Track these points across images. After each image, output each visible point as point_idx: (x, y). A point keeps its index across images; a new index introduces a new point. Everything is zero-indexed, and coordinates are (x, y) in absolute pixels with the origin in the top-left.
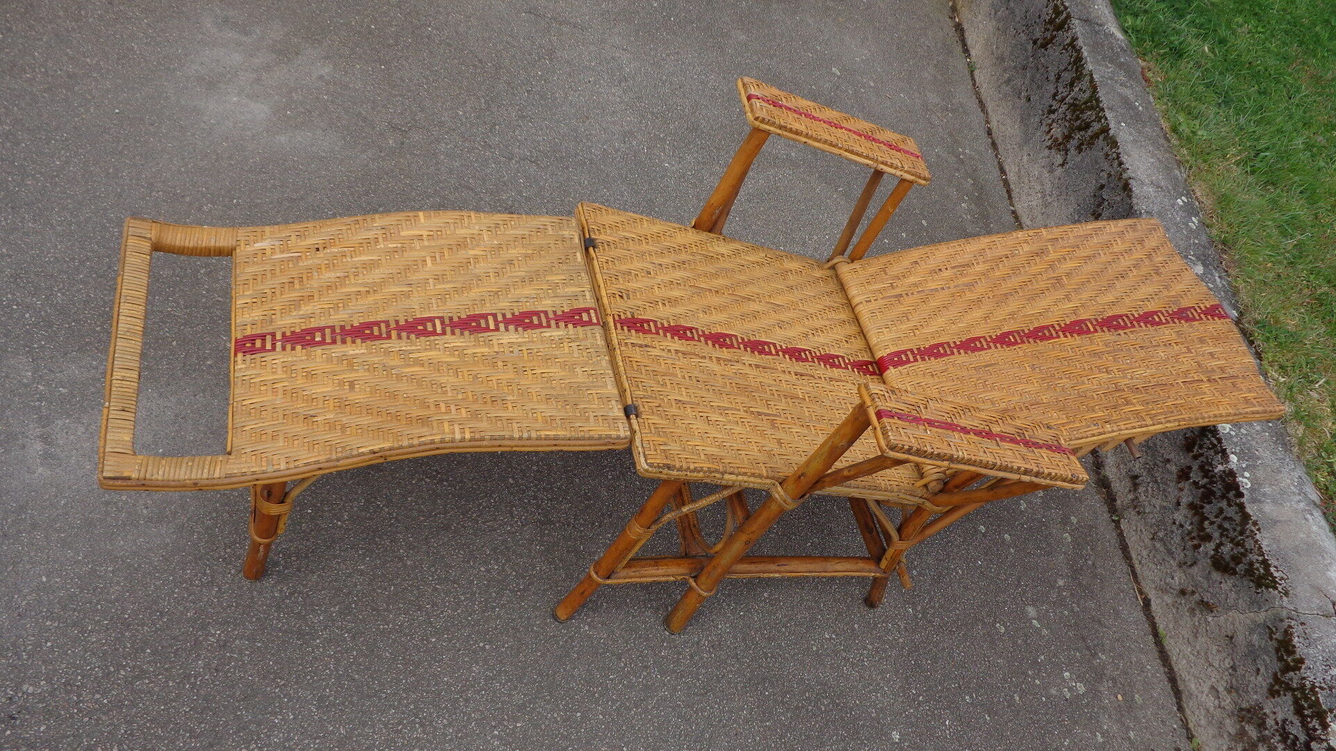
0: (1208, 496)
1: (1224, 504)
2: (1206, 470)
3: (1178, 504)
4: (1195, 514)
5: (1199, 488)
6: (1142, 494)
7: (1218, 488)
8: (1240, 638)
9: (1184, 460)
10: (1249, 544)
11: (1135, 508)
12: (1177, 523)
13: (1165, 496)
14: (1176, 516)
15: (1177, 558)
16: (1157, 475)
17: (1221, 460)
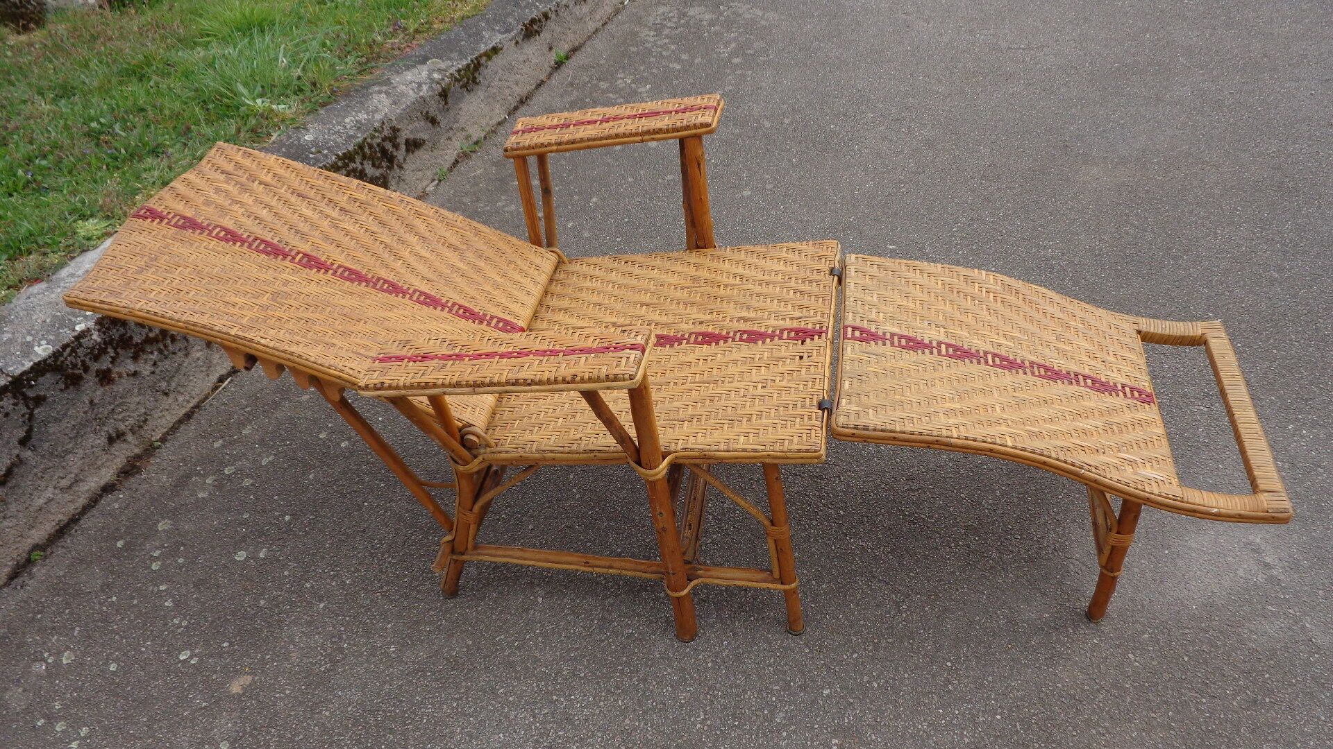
0: (125, 342)
2: (97, 353)
3: (135, 374)
4: (143, 351)
5: (117, 353)
6: (127, 423)
7: (115, 333)
9: (90, 380)
11: (141, 427)
12: (152, 369)
13: (128, 393)
14: (146, 373)
15: (182, 359)
16: (106, 412)
17: (87, 339)
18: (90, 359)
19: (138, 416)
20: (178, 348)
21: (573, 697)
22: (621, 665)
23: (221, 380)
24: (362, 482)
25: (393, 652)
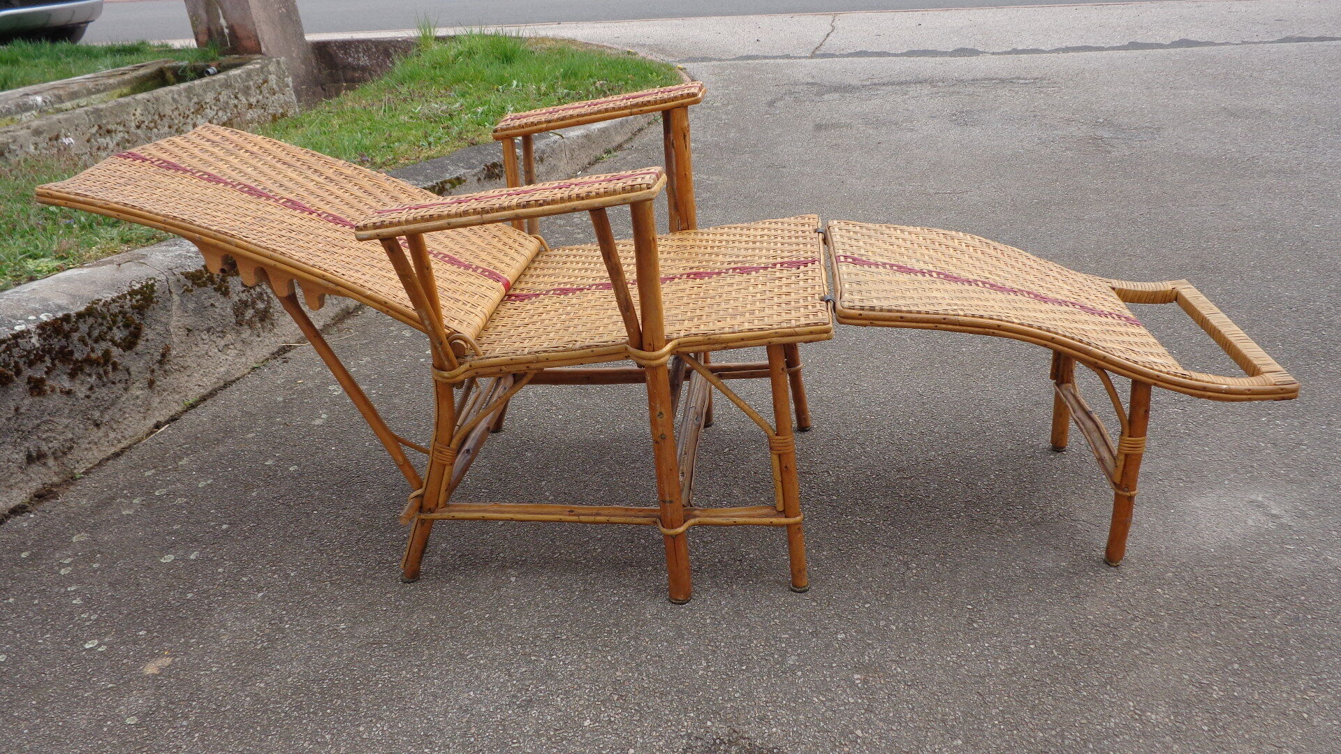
0: (64, 355)
1: (75, 336)
2: (34, 358)
3: (69, 393)
4: (82, 370)
5: (54, 365)
6: (50, 445)
7: (57, 343)
8: (189, 321)
9: (20, 386)
10: (115, 309)
11: (65, 453)
12: (88, 393)
13: (57, 412)
14: (81, 395)
15: (120, 392)
16: (30, 425)
17: (26, 340)
18: (25, 363)
19: (65, 441)
20: (118, 378)
21: (554, 657)
22: (609, 626)
23: (158, 426)
24: (312, 496)
25: (343, 629)
